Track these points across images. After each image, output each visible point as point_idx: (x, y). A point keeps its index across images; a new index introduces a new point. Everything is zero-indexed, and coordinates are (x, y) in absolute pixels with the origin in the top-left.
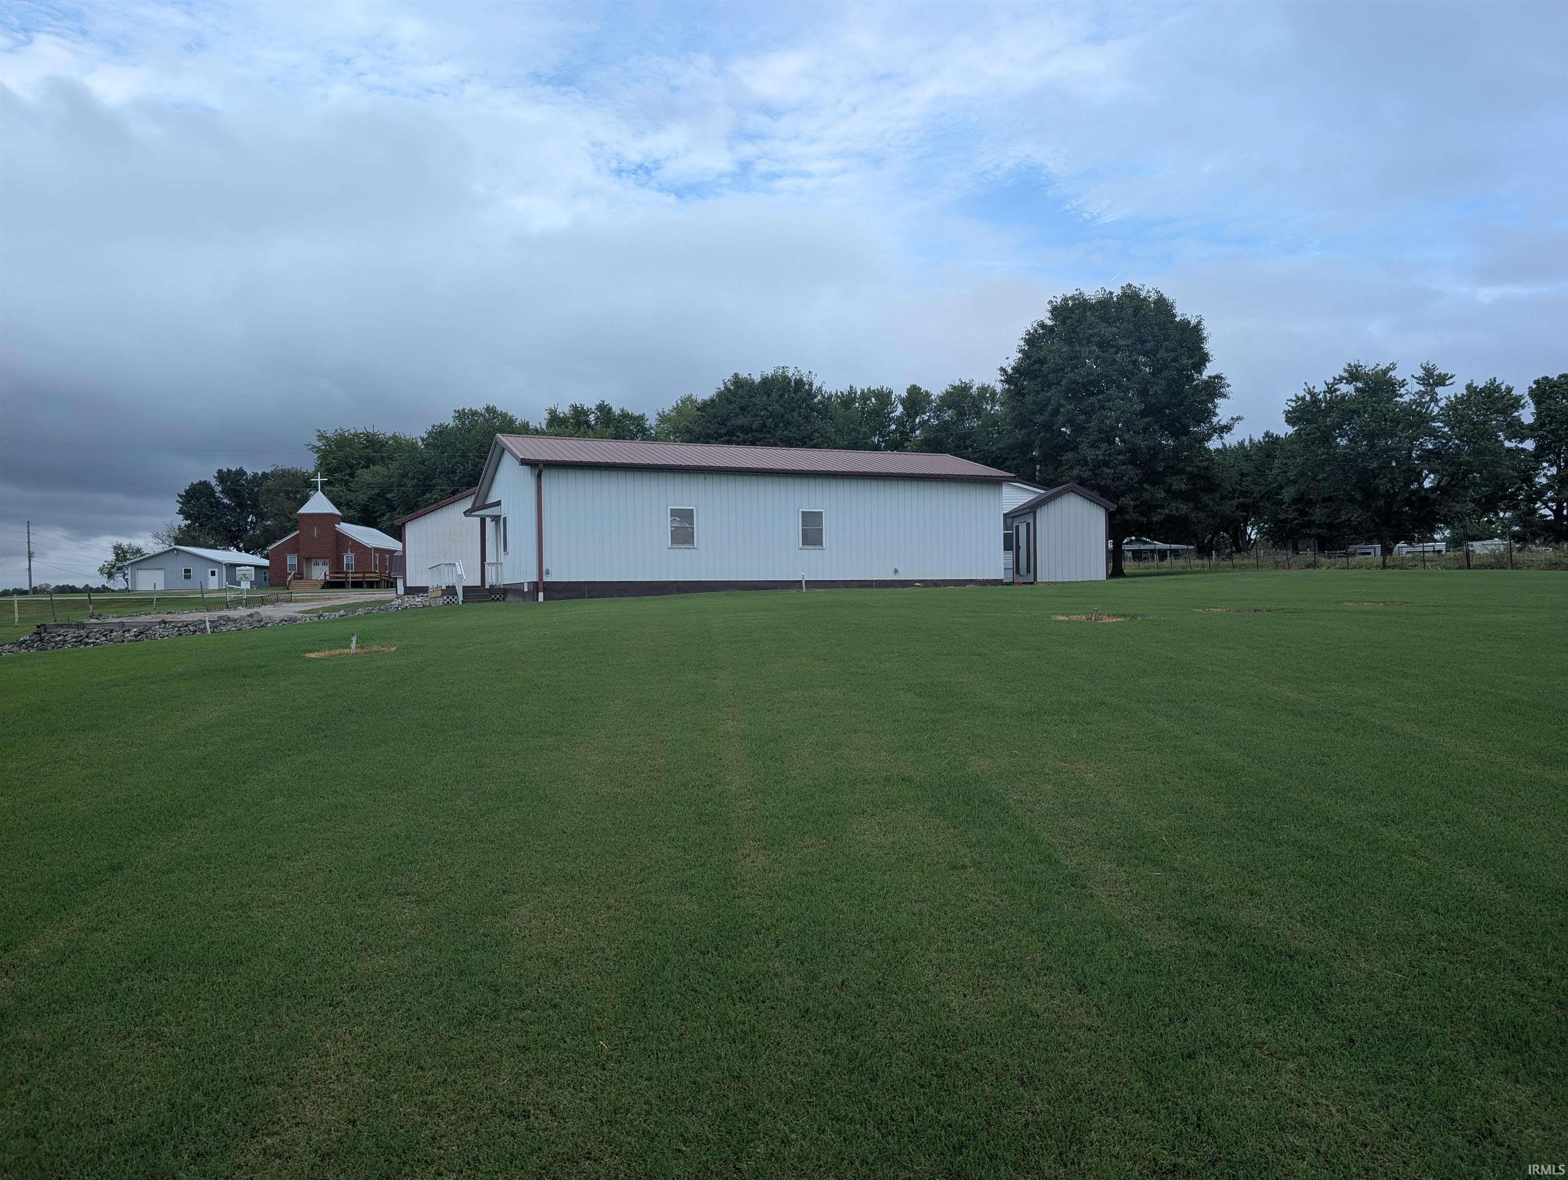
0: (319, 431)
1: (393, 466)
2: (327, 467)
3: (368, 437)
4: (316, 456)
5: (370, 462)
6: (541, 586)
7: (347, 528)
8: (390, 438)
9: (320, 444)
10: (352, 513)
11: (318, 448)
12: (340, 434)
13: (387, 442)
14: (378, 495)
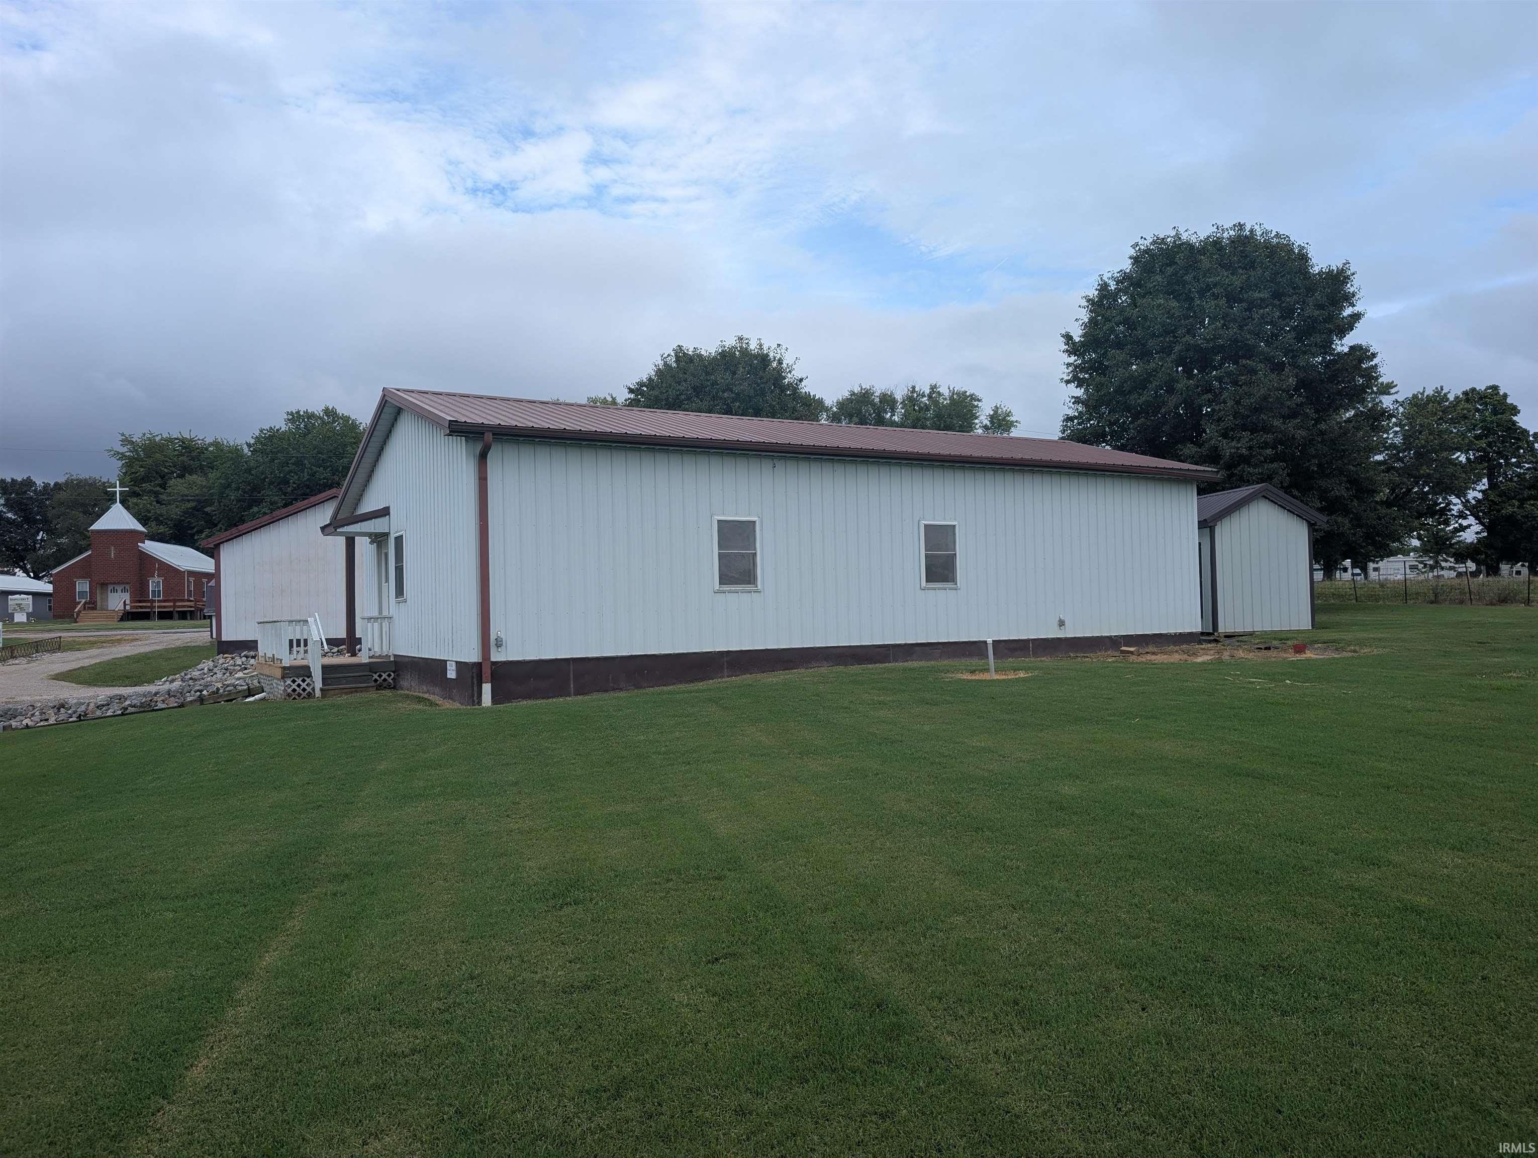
0: (123, 435)
1: (212, 475)
2: (133, 476)
3: (183, 443)
4: (120, 463)
5: (185, 470)
6: (487, 671)
7: (152, 547)
8: (210, 445)
9: (125, 449)
10: (162, 529)
11: (122, 454)
12: (149, 439)
13: (207, 449)
14: (194, 508)
